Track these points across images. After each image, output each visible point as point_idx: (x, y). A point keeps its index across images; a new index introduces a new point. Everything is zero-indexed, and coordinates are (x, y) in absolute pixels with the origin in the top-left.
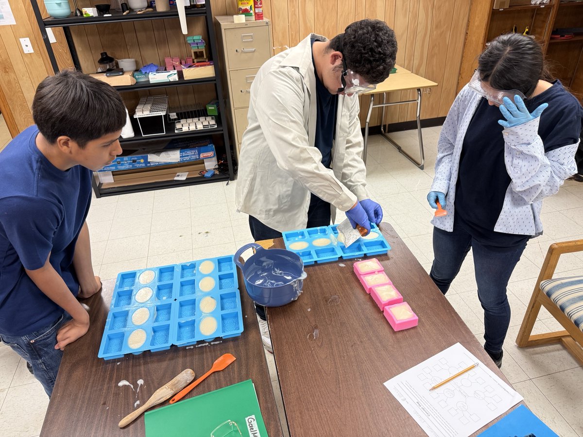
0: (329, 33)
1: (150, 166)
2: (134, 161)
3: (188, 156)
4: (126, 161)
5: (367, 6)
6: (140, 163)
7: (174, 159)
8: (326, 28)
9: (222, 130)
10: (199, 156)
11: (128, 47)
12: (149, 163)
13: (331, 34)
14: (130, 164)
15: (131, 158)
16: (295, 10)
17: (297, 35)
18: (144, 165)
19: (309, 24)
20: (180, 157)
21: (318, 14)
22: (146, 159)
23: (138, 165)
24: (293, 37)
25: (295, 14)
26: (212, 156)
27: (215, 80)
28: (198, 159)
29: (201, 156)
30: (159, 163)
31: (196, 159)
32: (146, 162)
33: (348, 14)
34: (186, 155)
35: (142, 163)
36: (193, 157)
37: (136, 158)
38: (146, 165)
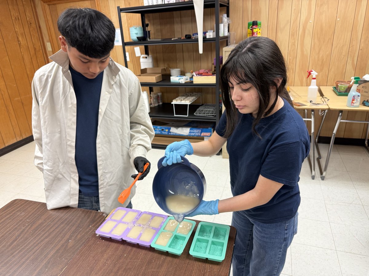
0: (323, 60)
1: (170, 134)
2: (163, 130)
3: (194, 133)
4: (158, 129)
5: (362, 40)
6: (165, 131)
7: (185, 133)
8: (321, 56)
9: (215, 120)
10: (201, 134)
11: (178, 61)
12: (170, 132)
13: (325, 60)
14: (160, 131)
15: (162, 127)
16: (295, 42)
17: (295, 60)
18: (167, 133)
19: (305, 53)
20: (189, 132)
21: (314, 45)
22: (169, 129)
23: (163, 133)
24: (291, 61)
25: (294, 45)
26: (209, 136)
27: (215, 86)
28: (199, 136)
29: (202, 134)
30: (176, 133)
31: (198, 136)
32: (169, 132)
33: (343, 46)
34: (193, 132)
35: (166, 132)
36: (197, 134)
37: (164, 128)
38: (168, 134)
